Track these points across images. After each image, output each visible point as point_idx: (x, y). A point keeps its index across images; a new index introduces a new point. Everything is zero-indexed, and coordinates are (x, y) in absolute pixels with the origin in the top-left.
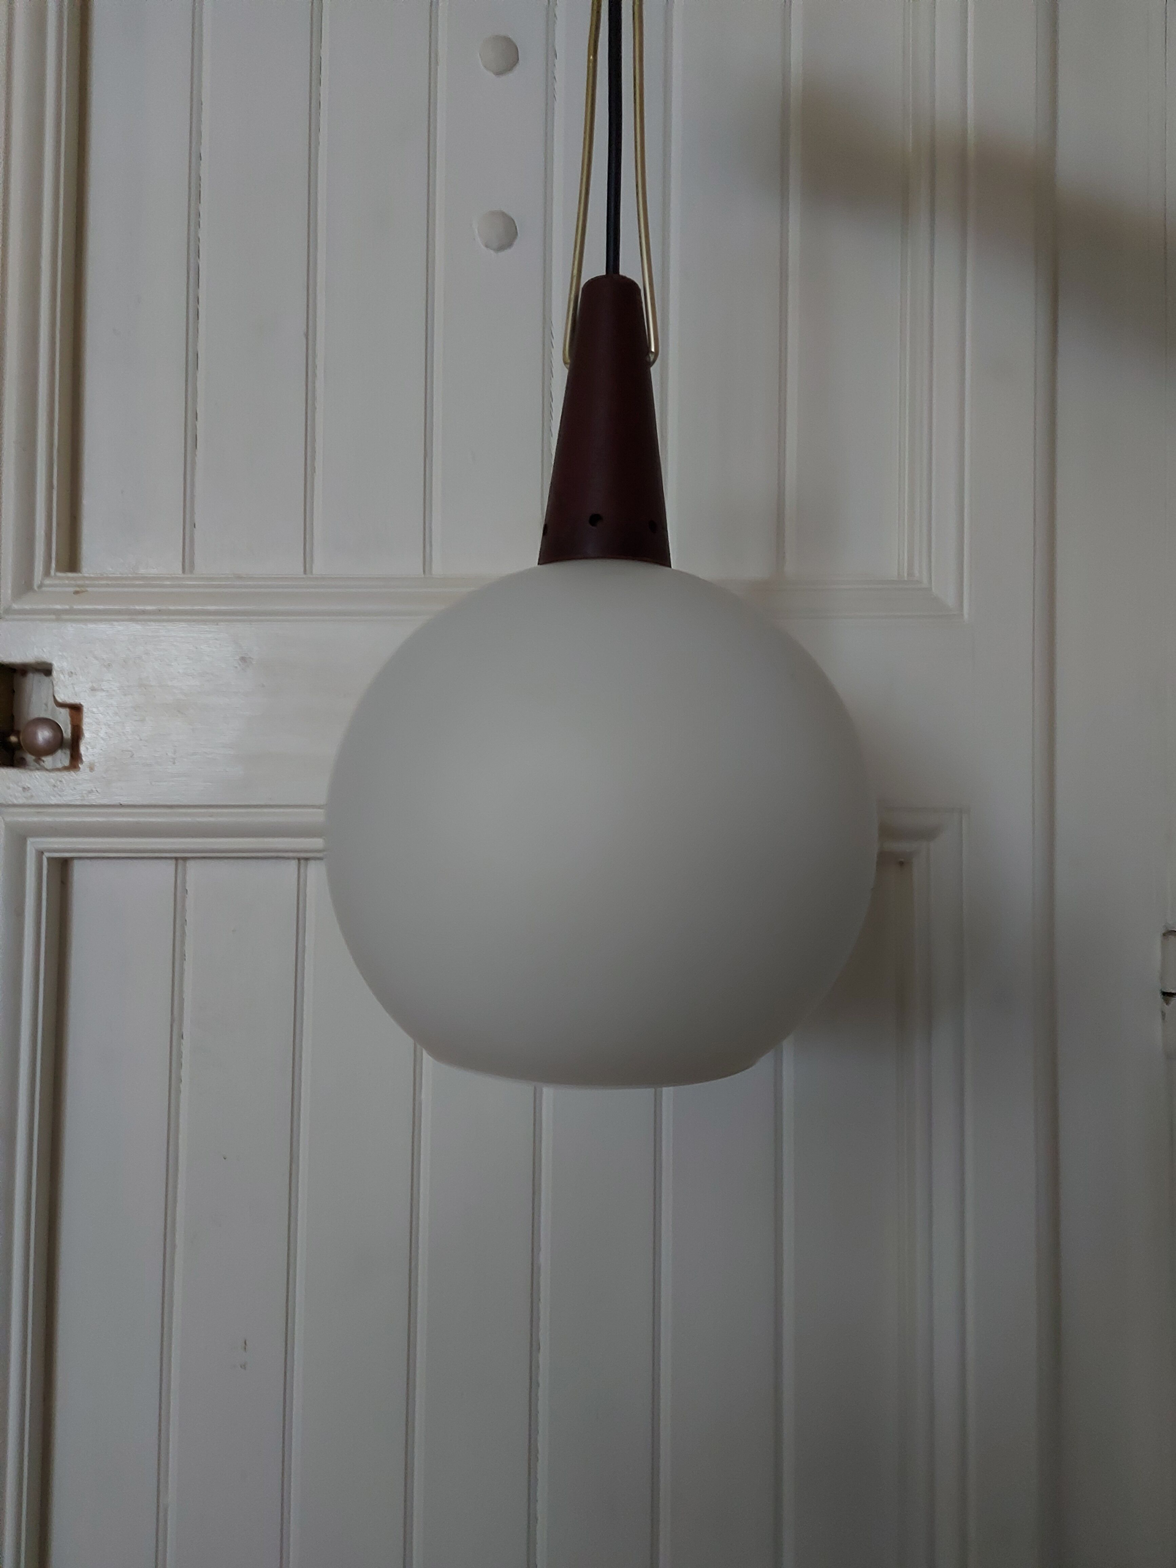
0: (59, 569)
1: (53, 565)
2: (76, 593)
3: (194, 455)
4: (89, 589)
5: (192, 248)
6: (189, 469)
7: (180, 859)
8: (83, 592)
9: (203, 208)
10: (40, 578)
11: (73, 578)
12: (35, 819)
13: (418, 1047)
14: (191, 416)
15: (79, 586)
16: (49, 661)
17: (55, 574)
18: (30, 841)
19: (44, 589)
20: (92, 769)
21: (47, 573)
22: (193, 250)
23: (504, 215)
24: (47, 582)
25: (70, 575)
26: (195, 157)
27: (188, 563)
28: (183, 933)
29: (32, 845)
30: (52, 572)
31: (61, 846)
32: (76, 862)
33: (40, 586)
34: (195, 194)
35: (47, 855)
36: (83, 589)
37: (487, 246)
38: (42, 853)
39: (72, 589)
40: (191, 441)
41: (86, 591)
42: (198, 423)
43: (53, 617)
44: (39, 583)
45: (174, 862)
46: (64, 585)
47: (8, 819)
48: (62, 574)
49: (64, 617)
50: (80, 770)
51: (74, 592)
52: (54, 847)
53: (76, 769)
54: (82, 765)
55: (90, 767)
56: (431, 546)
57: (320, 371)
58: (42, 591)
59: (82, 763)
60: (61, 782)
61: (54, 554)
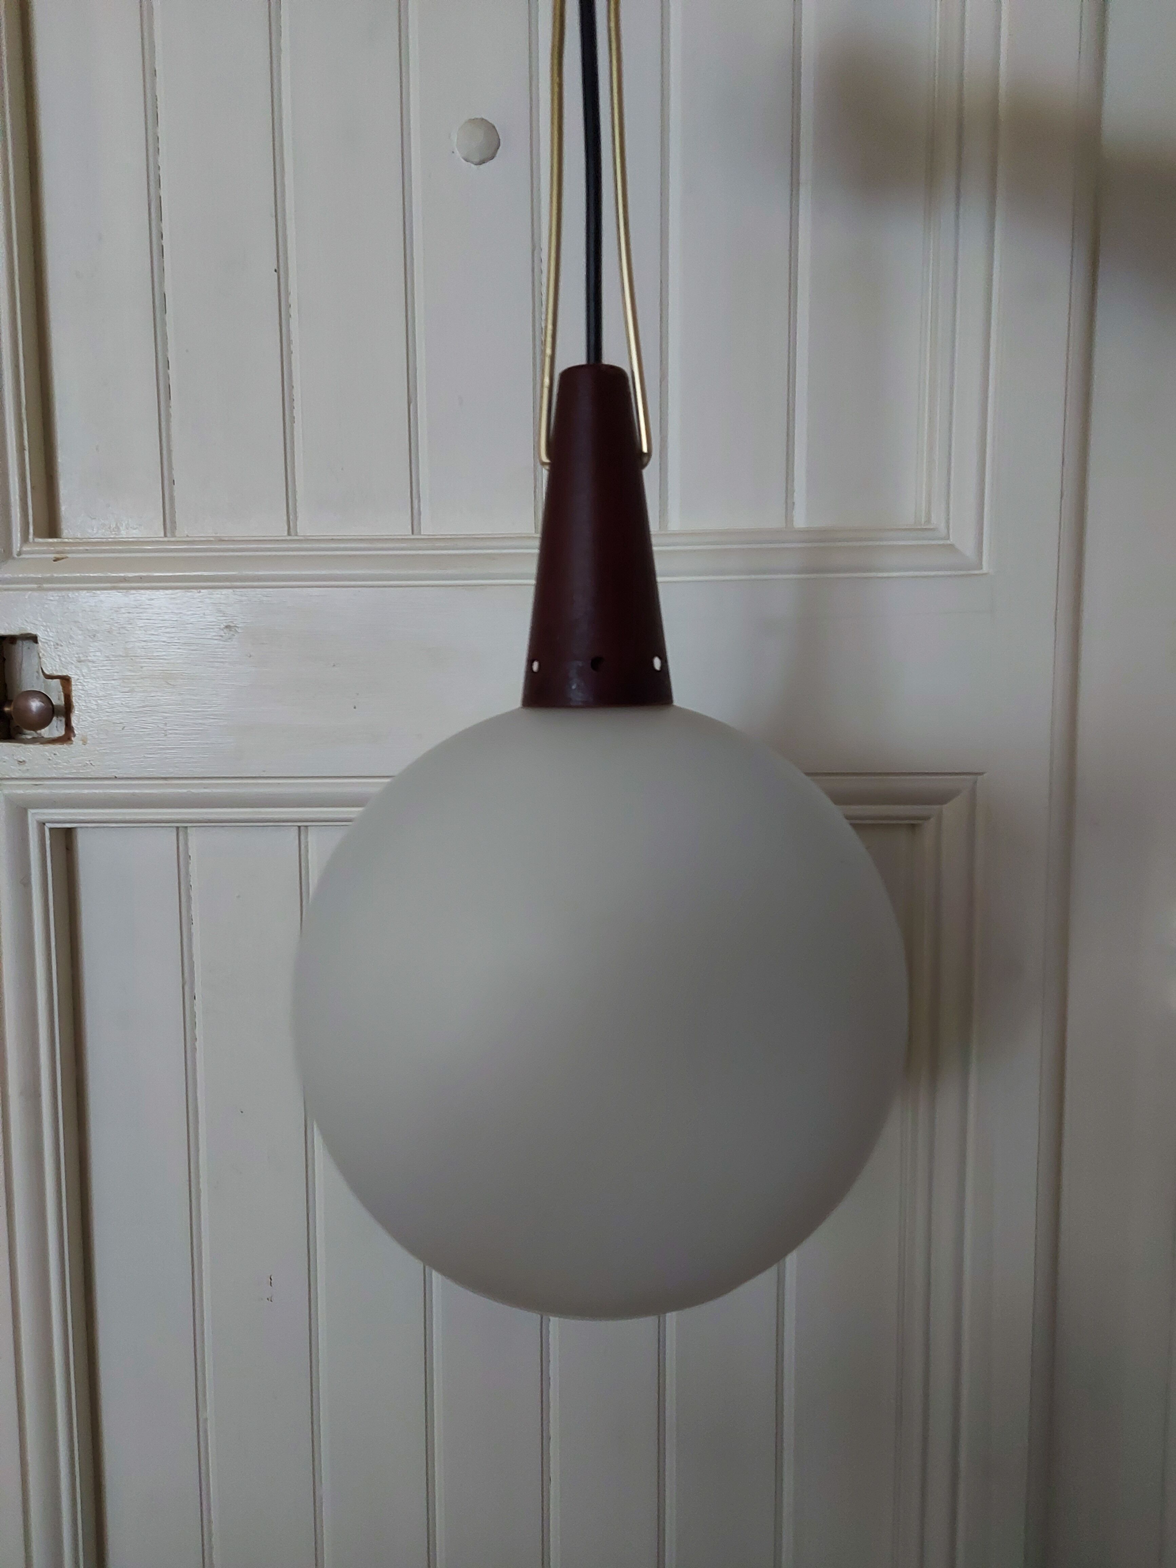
0: (36, 535)
1: (31, 530)
2: (56, 560)
3: (168, 406)
4: (69, 555)
5: (152, 177)
6: (163, 421)
7: (181, 828)
8: (63, 558)
9: (161, 130)
10: (19, 545)
11: (51, 544)
12: (34, 791)
14: (162, 364)
15: (58, 553)
16: (34, 632)
17: (33, 539)
18: (31, 812)
19: (23, 556)
20: (85, 743)
21: (25, 539)
22: (154, 183)
23: (484, 121)
24: (27, 548)
25: (50, 540)
26: (150, 74)
27: (169, 523)
28: (189, 898)
29: (34, 816)
30: (31, 537)
31: (61, 818)
32: (79, 830)
33: (19, 554)
34: (151, 116)
35: (48, 825)
36: (63, 555)
37: (467, 160)
38: (44, 824)
39: (53, 556)
40: (164, 391)
41: (68, 557)
42: (171, 372)
43: (35, 586)
44: (18, 550)
45: (175, 830)
46: (44, 552)
47: (6, 792)
48: (40, 540)
49: (45, 586)
50: (74, 743)
51: (54, 559)
52: (56, 817)
53: (70, 742)
54: (76, 738)
55: (82, 740)
56: (419, 501)
57: (294, 310)
58: (22, 558)
59: (74, 736)
60: (55, 755)
61: (31, 520)
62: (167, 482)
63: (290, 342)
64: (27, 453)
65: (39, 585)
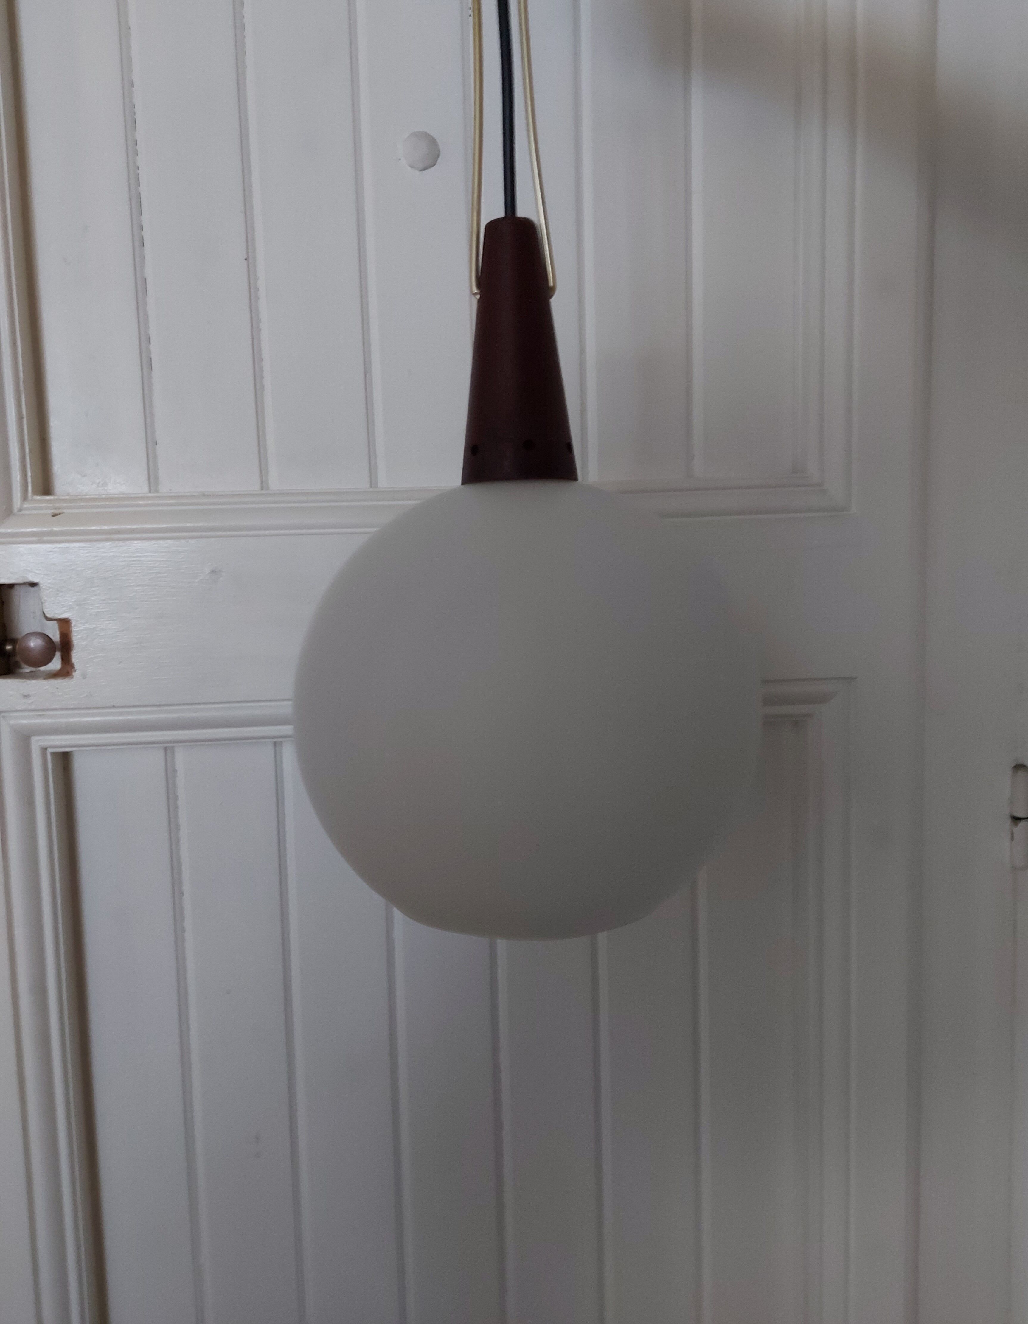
0: (35, 493)
1: (30, 488)
2: (54, 515)
3: (150, 376)
4: (65, 511)
5: (132, 176)
6: (146, 390)
7: (169, 747)
8: (60, 514)
9: (139, 135)
10: (19, 502)
11: (48, 501)
12: (39, 721)
14: (144, 340)
15: (55, 508)
16: (35, 580)
17: (32, 497)
18: (34, 739)
19: (23, 512)
20: (85, 677)
21: (25, 498)
22: (134, 180)
23: (426, 135)
24: (26, 505)
25: (48, 498)
26: (128, 85)
27: (153, 479)
29: (37, 743)
30: (30, 496)
31: (63, 743)
32: (75, 753)
33: (20, 510)
34: (130, 123)
35: (50, 750)
36: (60, 511)
37: (411, 167)
38: (46, 749)
39: (51, 512)
40: (146, 364)
41: (64, 512)
42: (152, 347)
43: (35, 539)
44: (19, 506)
45: (163, 749)
46: (41, 508)
47: (12, 722)
48: (39, 498)
49: (45, 538)
50: (73, 676)
51: (52, 514)
52: (56, 743)
53: (70, 677)
54: (76, 673)
55: (82, 675)
57: (262, 294)
58: (23, 514)
59: (75, 671)
60: (57, 688)
61: (29, 480)
62: (151, 443)
63: (258, 319)
64: (25, 421)
65: (39, 538)
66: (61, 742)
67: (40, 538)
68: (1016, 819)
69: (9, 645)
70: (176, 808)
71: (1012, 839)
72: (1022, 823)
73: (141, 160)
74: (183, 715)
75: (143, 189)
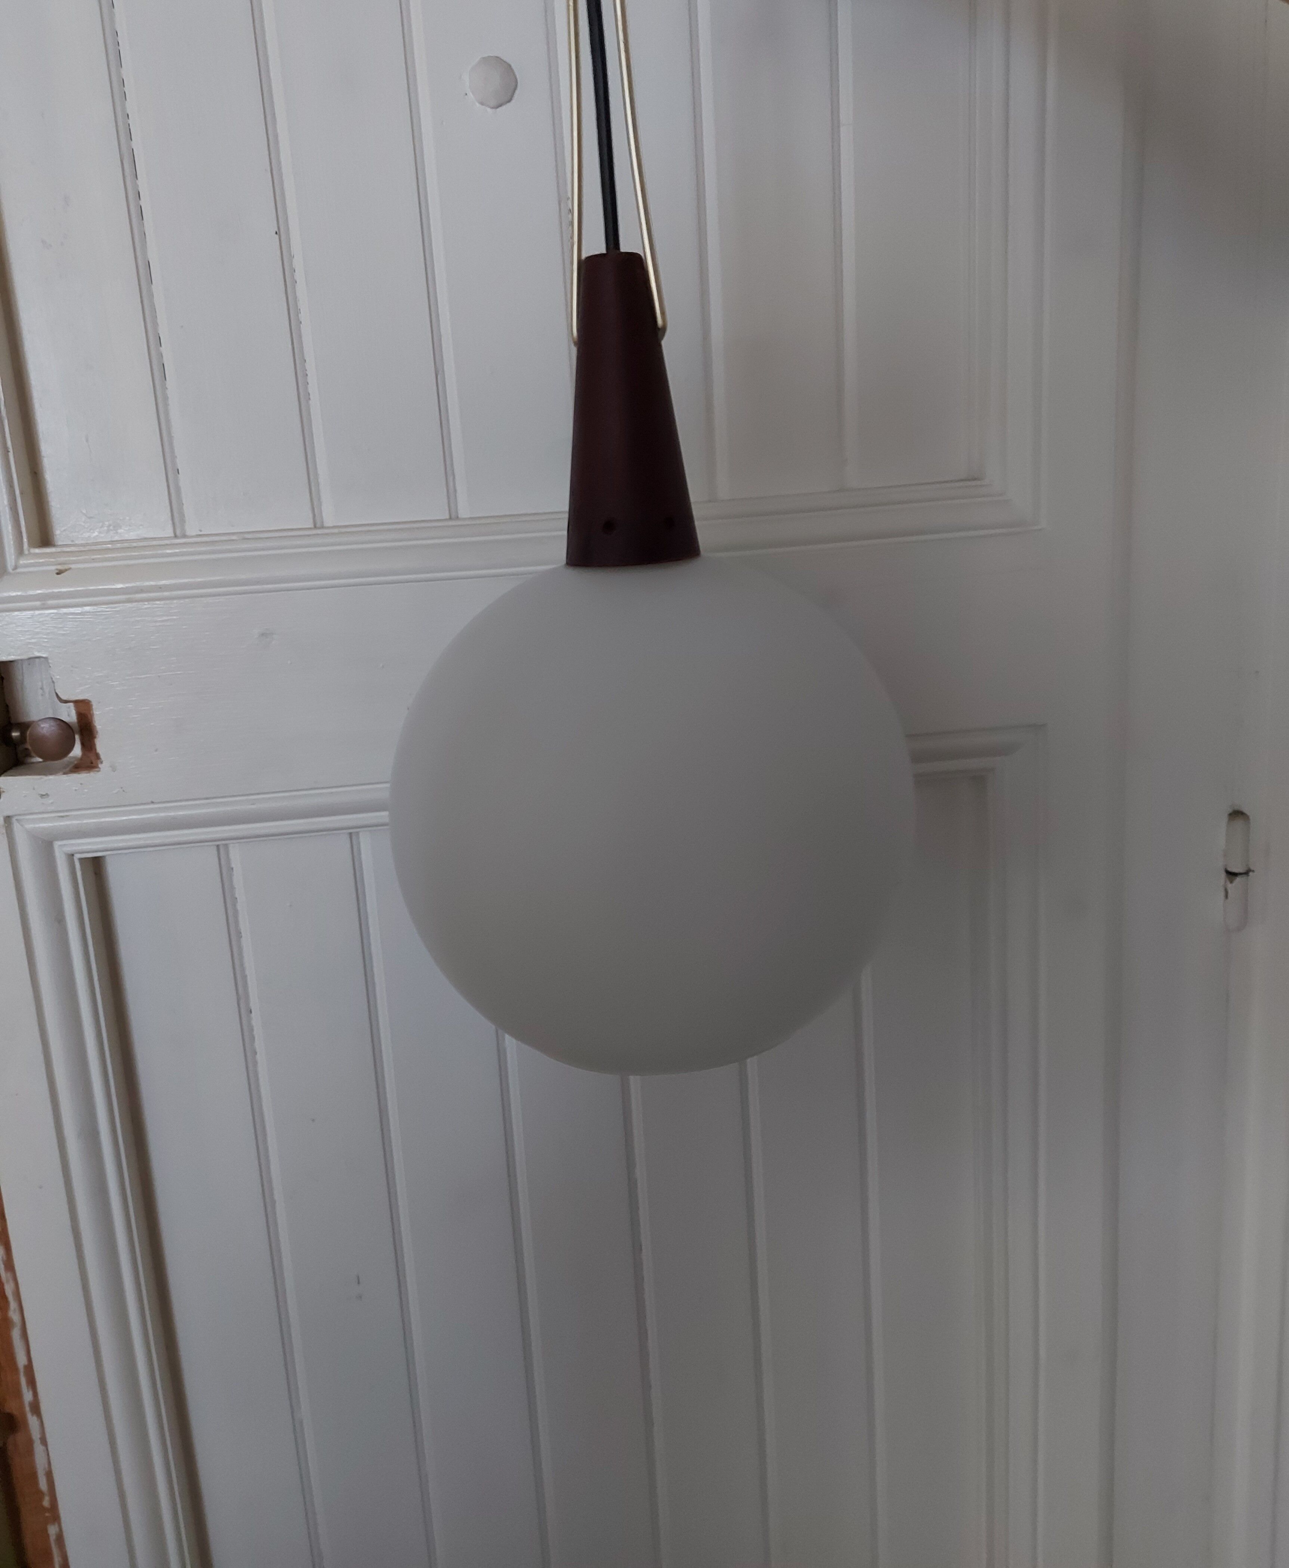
0: (32, 545)
1: (25, 540)
2: (59, 573)
3: (164, 388)
4: (73, 566)
5: (121, 128)
6: (161, 406)
7: (222, 847)
8: (66, 570)
10: (13, 558)
11: (49, 555)
12: (59, 822)
13: (500, 1031)
14: (153, 342)
15: (58, 564)
17: (29, 551)
18: (57, 844)
19: (19, 570)
20: (115, 770)
21: (20, 552)
23: (499, 61)
24: (22, 562)
25: (48, 550)
29: (61, 849)
30: (26, 548)
31: (93, 848)
32: (107, 858)
33: (16, 568)
35: (77, 856)
36: (66, 567)
37: (482, 104)
38: (73, 855)
39: (53, 568)
40: (158, 372)
41: (70, 569)
42: (163, 349)
43: (38, 603)
44: (13, 563)
45: (215, 848)
46: (42, 564)
47: (29, 826)
48: (37, 551)
49: (50, 603)
50: (101, 770)
51: (57, 571)
52: (85, 848)
53: (96, 769)
54: (103, 765)
55: (111, 767)
56: (454, 478)
57: (299, 276)
58: (18, 573)
59: (102, 763)
60: (81, 784)
61: (24, 529)
62: (171, 472)
63: (298, 312)
64: (11, 455)
66: (90, 846)
67: (43, 601)
68: (1231, 875)
69: (16, 732)
70: (236, 912)
71: (1226, 896)
72: (1238, 880)
73: (131, 106)
74: (238, 808)
75: (136, 144)
